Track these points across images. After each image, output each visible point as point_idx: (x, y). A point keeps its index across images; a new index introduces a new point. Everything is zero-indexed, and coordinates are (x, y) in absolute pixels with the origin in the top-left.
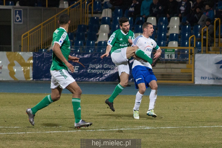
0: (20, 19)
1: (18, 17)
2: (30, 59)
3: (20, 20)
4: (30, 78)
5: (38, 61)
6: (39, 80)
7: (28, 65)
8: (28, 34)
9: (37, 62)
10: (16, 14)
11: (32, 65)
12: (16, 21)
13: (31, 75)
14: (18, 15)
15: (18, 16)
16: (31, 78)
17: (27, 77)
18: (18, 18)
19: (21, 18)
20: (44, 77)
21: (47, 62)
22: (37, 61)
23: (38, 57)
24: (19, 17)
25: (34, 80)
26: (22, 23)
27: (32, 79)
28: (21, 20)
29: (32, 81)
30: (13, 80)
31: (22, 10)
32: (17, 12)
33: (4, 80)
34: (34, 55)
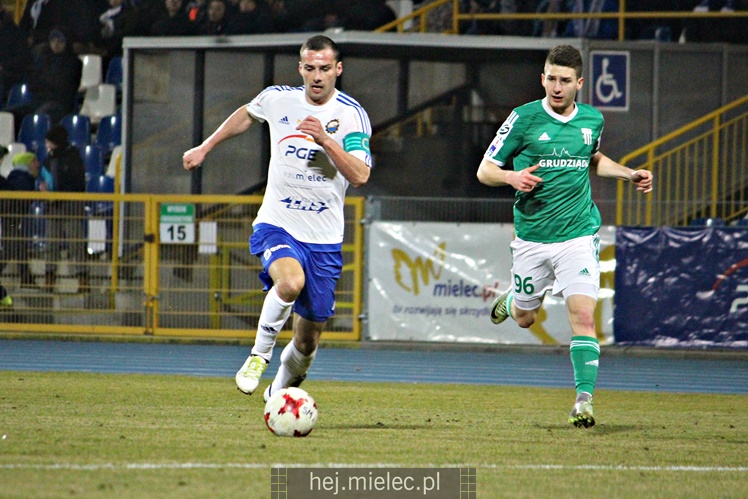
0: (616, 93)
1: (607, 83)
2: (603, 257)
3: (619, 95)
4: (604, 335)
5: (635, 266)
6: (638, 342)
8: (651, 154)
9: (632, 269)
10: (598, 73)
11: (612, 282)
14: (610, 76)
15: (606, 78)
16: (608, 335)
18: (607, 90)
19: (622, 88)
20: (657, 333)
21: (668, 271)
22: (631, 265)
23: (635, 247)
24: (613, 83)
25: (621, 343)
26: (626, 109)
27: (610, 340)
28: (623, 97)
29: (613, 350)
30: (540, 342)
31: (627, 54)
32: (605, 63)
33: (508, 342)
34: (620, 238)
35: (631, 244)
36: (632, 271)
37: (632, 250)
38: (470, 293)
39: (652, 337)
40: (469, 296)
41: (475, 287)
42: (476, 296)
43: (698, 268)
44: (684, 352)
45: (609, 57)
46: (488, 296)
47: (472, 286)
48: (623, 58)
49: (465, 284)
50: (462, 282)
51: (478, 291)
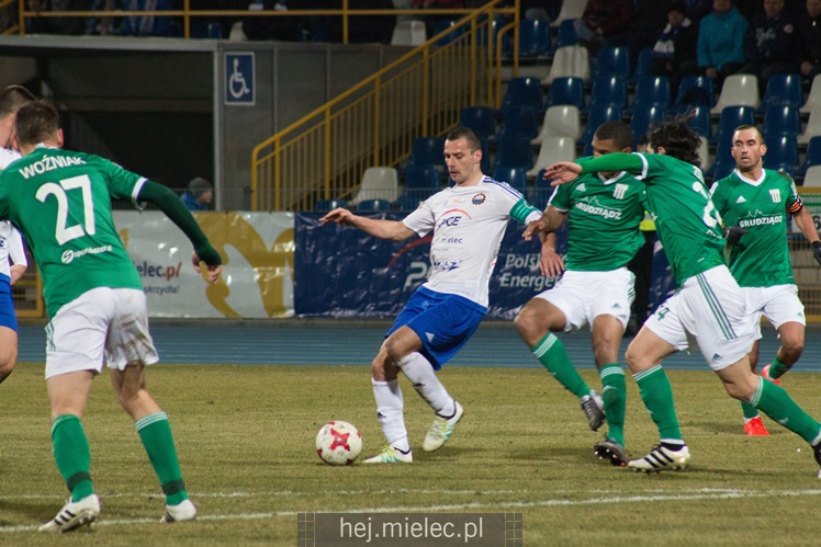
0: (245, 90)
1: (237, 80)
2: (282, 238)
3: (247, 91)
4: (283, 309)
5: (313, 246)
6: (317, 314)
7: (277, 260)
8: (277, 145)
9: (311, 250)
10: (230, 72)
11: (292, 261)
12: (230, 98)
13: (288, 296)
14: (240, 74)
15: (237, 77)
16: (289, 308)
17: (273, 305)
18: (237, 86)
19: (249, 85)
20: (335, 306)
21: (346, 250)
22: (310, 246)
23: (313, 231)
24: (242, 80)
25: (301, 316)
26: (252, 103)
27: (291, 312)
28: (251, 93)
29: (294, 321)
30: (223, 316)
31: (252, 54)
32: (236, 63)
33: (187, 316)
34: (298, 221)
35: (309, 228)
36: (312, 250)
37: (310, 233)
38: (154, 273)
39: (331, 309)
40: (152, 276)
41: (159, 268)
42: (159, 275)
43: (374, 248)
44: (362, 322)
45: (238, 57)
46: (172, 275)
47: (155, 267)
48: (250, 57)
49: (148, 265)
50: (145, 264)
51: (160, 272)
